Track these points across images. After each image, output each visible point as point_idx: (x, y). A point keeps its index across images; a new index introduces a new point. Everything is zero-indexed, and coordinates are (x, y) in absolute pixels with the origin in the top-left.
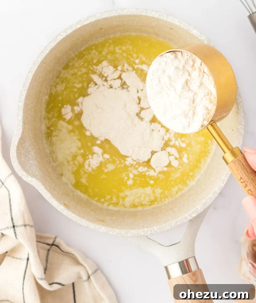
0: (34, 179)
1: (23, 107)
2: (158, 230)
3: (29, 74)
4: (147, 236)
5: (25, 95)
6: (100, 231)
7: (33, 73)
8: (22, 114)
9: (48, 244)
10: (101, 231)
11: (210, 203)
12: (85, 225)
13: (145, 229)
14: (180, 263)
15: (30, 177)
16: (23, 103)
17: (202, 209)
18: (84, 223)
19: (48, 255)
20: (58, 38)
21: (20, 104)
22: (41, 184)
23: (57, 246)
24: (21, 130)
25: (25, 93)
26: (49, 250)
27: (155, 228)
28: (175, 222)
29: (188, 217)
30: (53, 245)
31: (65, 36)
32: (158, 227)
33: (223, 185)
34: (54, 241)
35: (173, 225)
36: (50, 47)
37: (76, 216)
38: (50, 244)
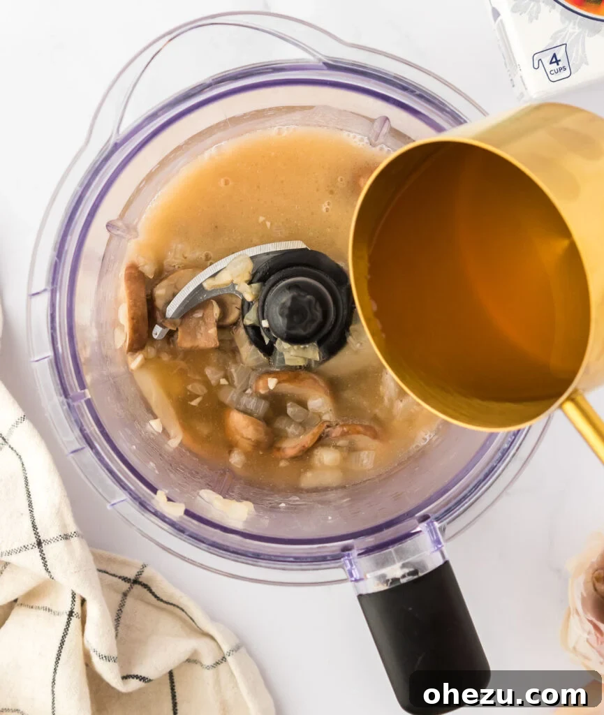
9: (125, 579)
19: (122, 606)
23: (145, 586)
26: (125, 595)
30: (136, 582)
34: (140, 573)
38: (130, 579)
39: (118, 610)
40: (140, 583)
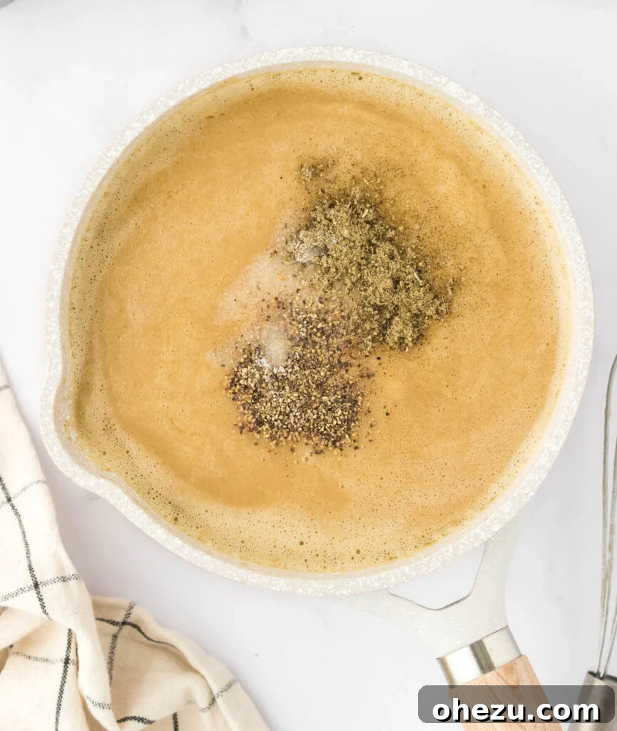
0: (102, 481)
1: (59, 311)
2: (414, 574)
3: (64, 231)
4: (387, 589)
5: (60, 281)
6: (274, 588)
7: (76, 224)
8: (58, 327)
9: (113, 623)
10: (278, 589)
11: (532, 494)
12: (236, 579)
13: (383, 574)
14: (473, 647)
15: (93, 477)
16: (58, 301)
17: (513, 511)
18: (234, 574)
19: (113, 648)
20: (125, 138)
21: (51, 305)
22: (120, 490)
23: (134, 626)
24: (60, 367)
25: (59, 276)
26: (115, 637)
27: (407, 569)
28: (451, 550)
29: (483, 533)
30: (124, 623)
31: (142, 130)
32: (413, 565)
33: (558, 448)
34: (128, 615)
35: (448, 557)
36: (108, 160)
37: (213, 560)
38: (118, 623)
39: (110, 653)
40: (129, 624)
